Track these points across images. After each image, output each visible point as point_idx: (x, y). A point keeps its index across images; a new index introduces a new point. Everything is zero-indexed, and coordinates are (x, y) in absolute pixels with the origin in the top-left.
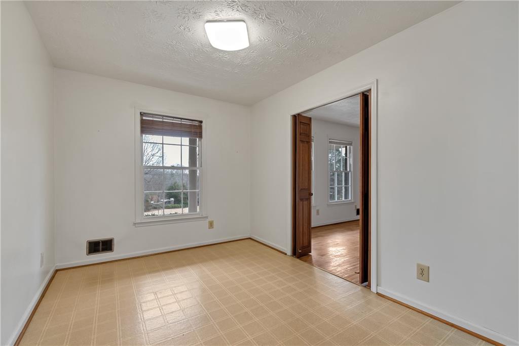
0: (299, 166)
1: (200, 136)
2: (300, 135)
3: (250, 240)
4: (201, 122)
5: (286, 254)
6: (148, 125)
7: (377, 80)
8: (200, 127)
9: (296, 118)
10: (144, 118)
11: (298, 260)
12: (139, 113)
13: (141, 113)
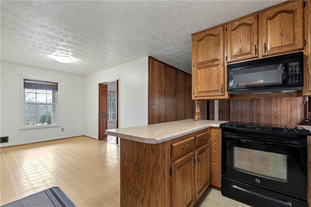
0: (101, 104)
1: (57, 90)
2: (102, 91)
3: (84, 136)
4: (57, 83)
5: (96, 139)
6: (28, 85)
7: (120, 77)
8: (57, 86)
9: (101, 85)
10: (26, 81)
11: (101, 141)
12: (23, 79)
13: (24, 79)
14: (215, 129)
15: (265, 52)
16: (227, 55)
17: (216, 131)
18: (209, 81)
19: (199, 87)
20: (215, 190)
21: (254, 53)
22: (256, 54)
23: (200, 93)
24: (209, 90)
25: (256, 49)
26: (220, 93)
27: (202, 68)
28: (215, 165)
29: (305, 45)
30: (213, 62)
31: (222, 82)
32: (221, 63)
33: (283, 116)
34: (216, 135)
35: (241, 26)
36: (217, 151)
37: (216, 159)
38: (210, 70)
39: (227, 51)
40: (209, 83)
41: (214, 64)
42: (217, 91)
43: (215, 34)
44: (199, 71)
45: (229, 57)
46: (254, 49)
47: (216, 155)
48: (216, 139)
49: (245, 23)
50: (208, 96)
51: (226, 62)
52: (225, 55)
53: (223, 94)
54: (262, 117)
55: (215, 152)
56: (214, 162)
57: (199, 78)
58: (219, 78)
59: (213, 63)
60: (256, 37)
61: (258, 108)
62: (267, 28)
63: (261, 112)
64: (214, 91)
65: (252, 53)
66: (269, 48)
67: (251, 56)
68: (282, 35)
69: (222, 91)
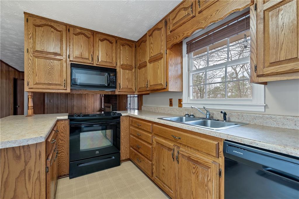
14: (62, 121)
15: (98, 62)
16: (70, 54)
17: (63, 123)
18: (50, 73)
19: (37, 78)
20: (61, 179)
21: (91, 60)
22: (92, 61)
23: (37, 85)
24: (50, 82)
25: (92, 58)
26: (62, 87)
27: (40, 57)
28: (62, 155)
29: (116, 65)
30: (55, 55)
31: (65, 77)
32: (63, 59)
33: (89, 107)
34: (62, 127)
35: (81, 34)
36: (64, 141)
37: (63, 149)
38: (52, 62)
39: (70, 51)
40: (50, 75)
41: (56, 58)
42: (60, 85)
43: (57, 29)
44: (37, 60)
45: (72, 56)
46: (91, 58)
47: (64, 146)
48: (63, 131)
49: (84, 33)
50: (49, 89)
51: (68, 60)
52: (68, 54)
53: (65, 88)
54: (75, 108)
55: (62, 143)
56: (61, 152)
57: (37, 68)
58: (61, 73)
59: (54, 57)
60: (92, 49)
61: (72, 101)
62: (99, 46)
63: (74, 104)
64: (56, 85)
65: (89, 59)
66: (100, 60)
67: (89, 62)
68: (107, 55)
69: (65, 86)
